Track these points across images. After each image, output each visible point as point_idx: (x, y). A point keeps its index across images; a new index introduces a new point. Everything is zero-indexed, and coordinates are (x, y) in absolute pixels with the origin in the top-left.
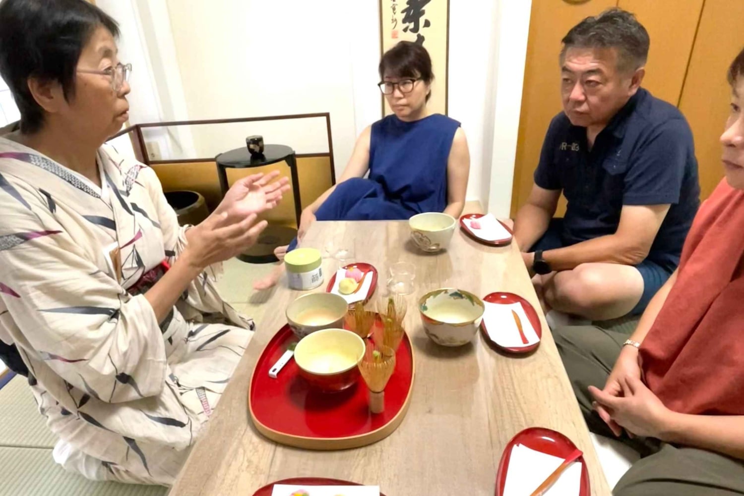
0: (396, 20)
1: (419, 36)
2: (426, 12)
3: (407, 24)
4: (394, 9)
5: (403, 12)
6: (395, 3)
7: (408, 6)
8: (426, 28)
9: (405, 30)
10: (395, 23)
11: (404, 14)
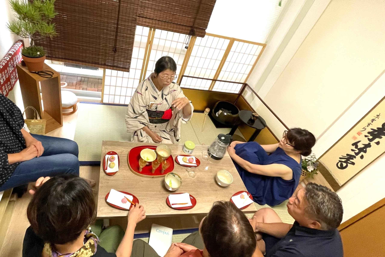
0: (365, 129)
1: (369, 144)
2: (382, 139)
3: (369, 135)
4: (369, 125)
5: (372, 129)
6: (371, 123)
7: (377, 129)
8: (375, 144)
9: (366, 136)
10: (364, 130)
11: (372, 131)
